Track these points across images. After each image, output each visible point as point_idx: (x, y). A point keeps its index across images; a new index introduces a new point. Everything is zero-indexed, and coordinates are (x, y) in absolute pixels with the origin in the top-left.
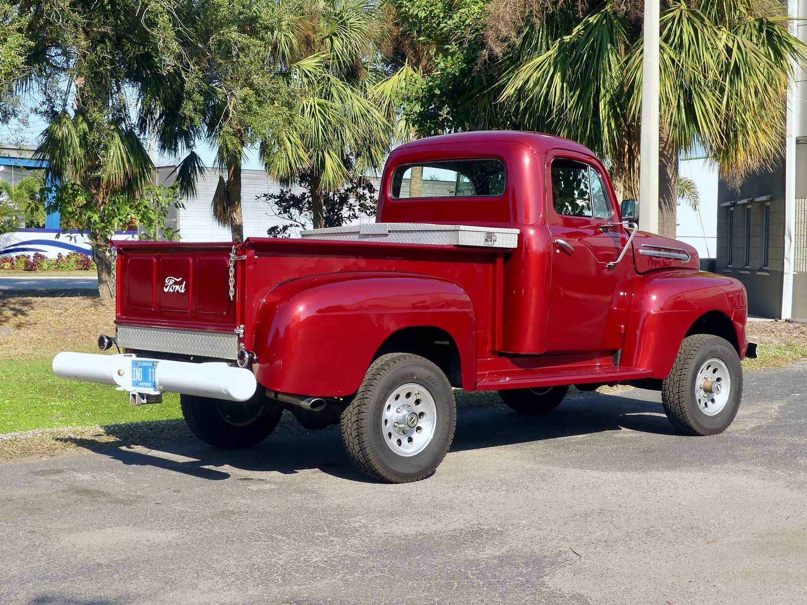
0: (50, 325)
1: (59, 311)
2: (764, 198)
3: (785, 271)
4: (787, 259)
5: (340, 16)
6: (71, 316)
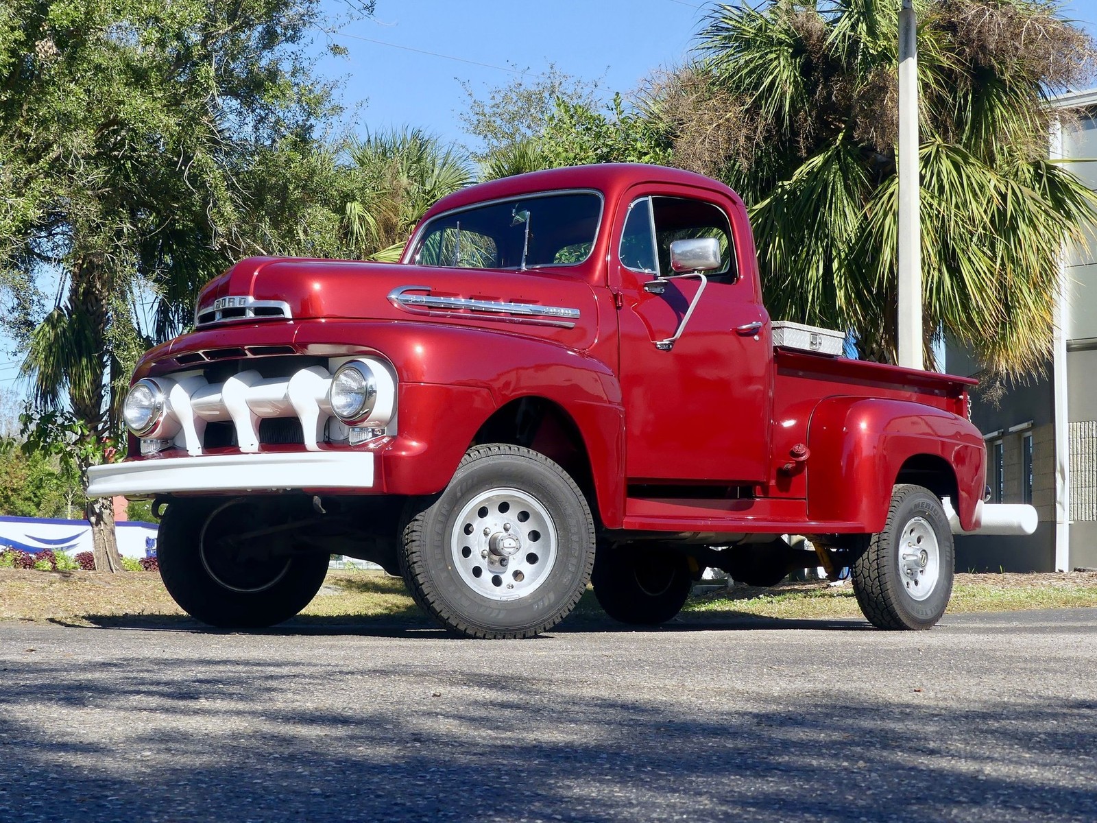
0: (31, 601)
1: (42, 585)
2: (1024, 425)
3: (1058, 520)
4: (1060, 503)
5: (431, 194)
6: (59, 591)
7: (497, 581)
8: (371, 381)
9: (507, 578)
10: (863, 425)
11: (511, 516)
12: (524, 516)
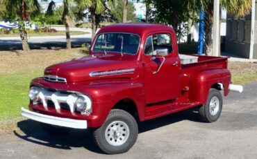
4: (252, 40)
7: (116, 141)
8: (85, 101)
9: (118, 140)
10: (202, 78)
11: (119, 126)
12: (122, 126)
